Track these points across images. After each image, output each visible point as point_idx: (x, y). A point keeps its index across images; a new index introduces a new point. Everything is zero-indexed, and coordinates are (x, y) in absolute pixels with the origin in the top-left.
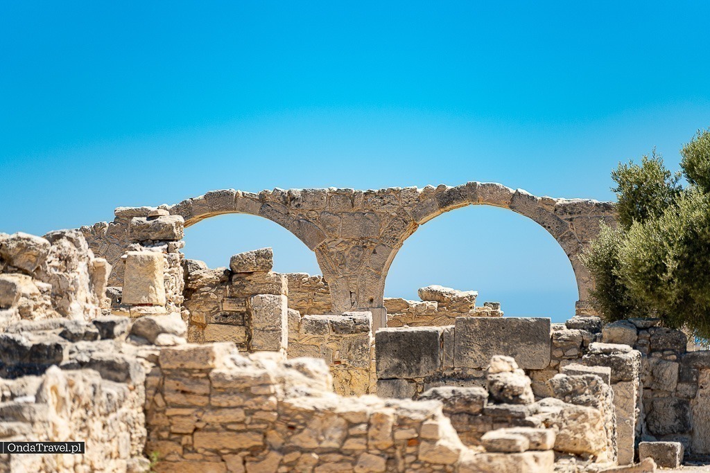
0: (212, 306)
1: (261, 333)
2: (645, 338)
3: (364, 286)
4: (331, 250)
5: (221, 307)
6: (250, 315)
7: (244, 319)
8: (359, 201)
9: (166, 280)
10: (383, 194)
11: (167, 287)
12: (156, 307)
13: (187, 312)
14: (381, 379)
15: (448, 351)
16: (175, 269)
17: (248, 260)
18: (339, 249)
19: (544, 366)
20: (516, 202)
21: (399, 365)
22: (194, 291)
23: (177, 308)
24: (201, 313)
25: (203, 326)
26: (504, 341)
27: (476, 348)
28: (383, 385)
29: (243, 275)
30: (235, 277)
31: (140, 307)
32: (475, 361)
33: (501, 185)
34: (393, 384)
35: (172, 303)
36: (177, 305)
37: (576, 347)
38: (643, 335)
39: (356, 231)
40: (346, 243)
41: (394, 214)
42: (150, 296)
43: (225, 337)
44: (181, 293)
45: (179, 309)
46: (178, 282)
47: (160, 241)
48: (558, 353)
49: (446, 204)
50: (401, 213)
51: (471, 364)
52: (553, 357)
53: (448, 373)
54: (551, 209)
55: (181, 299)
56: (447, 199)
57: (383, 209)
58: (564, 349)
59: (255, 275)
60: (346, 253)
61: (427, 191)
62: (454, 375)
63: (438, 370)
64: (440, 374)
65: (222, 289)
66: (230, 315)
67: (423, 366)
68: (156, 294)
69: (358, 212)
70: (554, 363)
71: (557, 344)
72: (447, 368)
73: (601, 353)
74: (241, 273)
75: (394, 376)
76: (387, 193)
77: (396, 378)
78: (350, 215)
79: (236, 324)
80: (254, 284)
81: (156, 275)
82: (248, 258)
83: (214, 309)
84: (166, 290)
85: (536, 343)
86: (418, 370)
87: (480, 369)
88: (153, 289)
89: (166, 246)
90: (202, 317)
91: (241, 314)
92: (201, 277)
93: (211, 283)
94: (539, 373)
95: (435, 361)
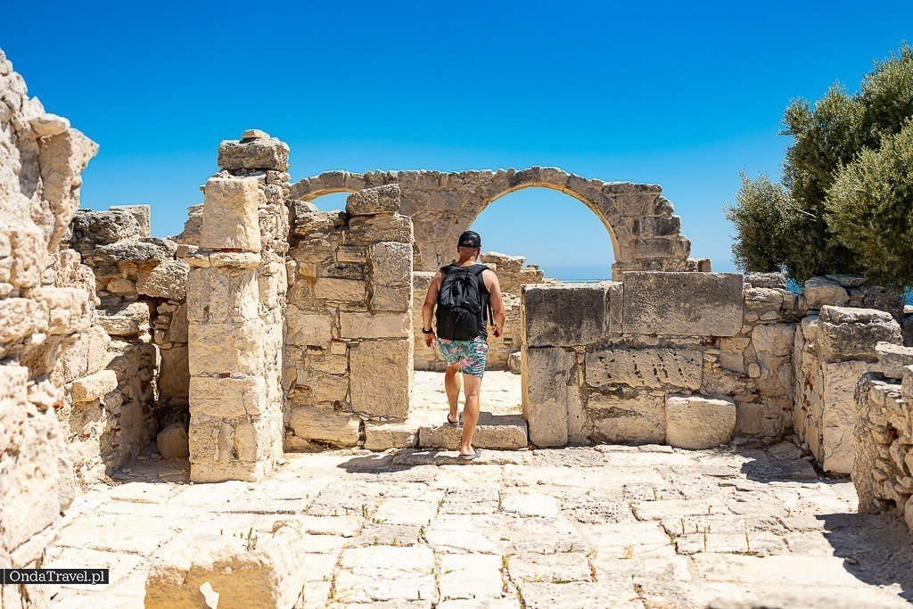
0: (324, 256)
1: (385, 289)
2: (857, 299)
3: (448, 249)
4: (422, 220)
5: (335, 258)
6: (371, 267)
7: (363, 272)
8: (445, 181)
9: (261, 218)
10: (463, 176)
11: (263, 227)
12: (247, 254)
13: (293, 264)
14: (533, 347)
15: (616, 313)
16: (277, 208)
17: (370, 199)
18: (429, 220)
19: (734, 333)
20: (570, 183)
21: (556, 330)
22: (303, 238)
23: (280, 258)
24: (310, 264)
25: (313, 281)
26: (685, 301)
27: (650, 310)
28: (536, 355)
29: (362, 218)
30: (352, 221)
31: (223, 254)
32: (649, 326)
33: (559, 170)
34: (548, 354)
35: (271, 250)
36: (280, 254)
37: (775, 310)
38: (856, 296)
39: (442, 206)
40: (434, 215)
41: (473, 192)
42: (238, 238)
43: (340, 294)
44: (286, 239)
45: (283, 259)
46: (280, 223)
47: (257, 170)
48: (752, 317)
49: (515, 184)
50: (479, 190)
51: (644, 329)
52: (745, 322)
53: (616, 340)
54: (600, 189)
55: (285, 246)
56: (516, 180)
57: (464, 188)
58: (760, 312)
59: (377, 218)
60: (434, 223)
61: (500, 174)
62: (622, 343)
63: (603, 337)
64: (606, 342)
65: (336, 235)
66: (346, 267)
67: (584, 331)
68: (247, 236)
69: (444, 190)
70: (746, 329)
71: (750, 306)
72: (614, 335)
73: (857, 321)
74: (360, 216)
75: (548, 343)
76: (468, 174)
77: (550, 346)
78: (437, 192)
79: (354, 279)
80: (376, 229)
81: (247, 209)
82: (369, 196)
83: (326, 259)
84: (261, 231)
85: (725, 304)
86: (578, 337)
87: (655, 335)
88: (242, 228)
89: (264, 176)
90: (312, 269)
91: (359, 266)
92: (311, 220)
93: (323, 228)
94: (728, 341)
95: (599, 326)
